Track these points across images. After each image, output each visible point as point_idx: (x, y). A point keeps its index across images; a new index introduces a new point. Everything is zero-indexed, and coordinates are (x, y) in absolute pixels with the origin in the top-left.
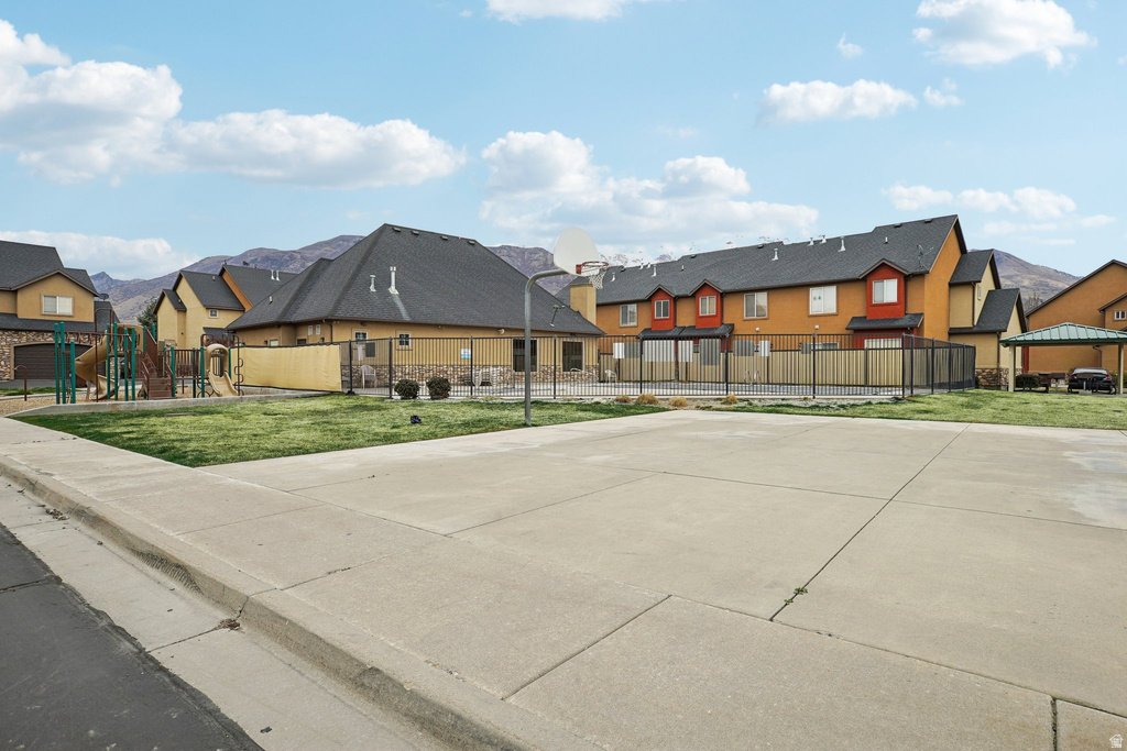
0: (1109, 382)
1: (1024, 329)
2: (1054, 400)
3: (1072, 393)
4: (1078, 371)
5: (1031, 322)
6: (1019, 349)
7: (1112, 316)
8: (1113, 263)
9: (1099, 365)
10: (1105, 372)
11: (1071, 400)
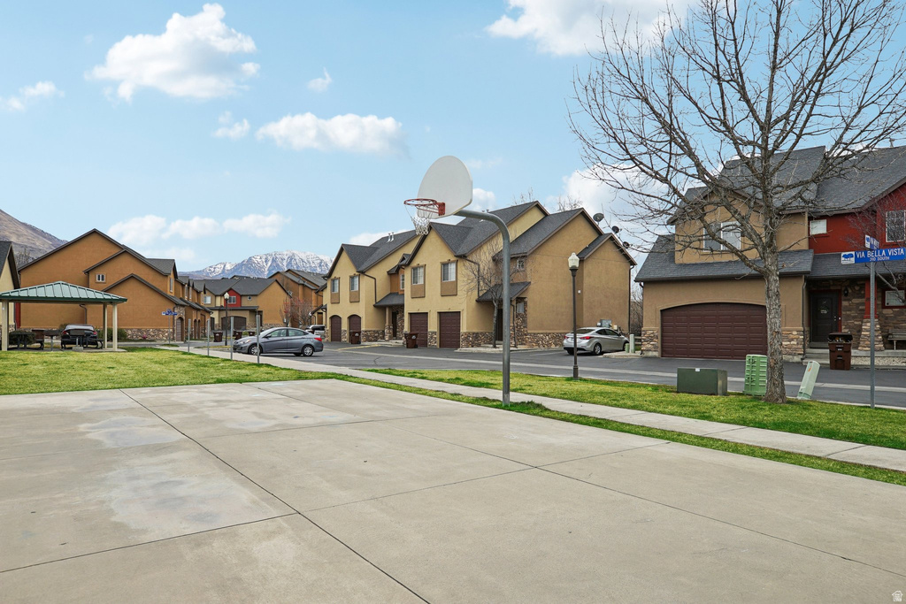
0: (95, 337)
1: (17, 285)
2: (52, 359)
3: (66, 348)
4: (70, 327)
5: (23, 278)
6: (11, 305)
7: (93, 278)
8: (95, 232)
9: (84, 322)
10: (92, 329)
11: (68, 358)
